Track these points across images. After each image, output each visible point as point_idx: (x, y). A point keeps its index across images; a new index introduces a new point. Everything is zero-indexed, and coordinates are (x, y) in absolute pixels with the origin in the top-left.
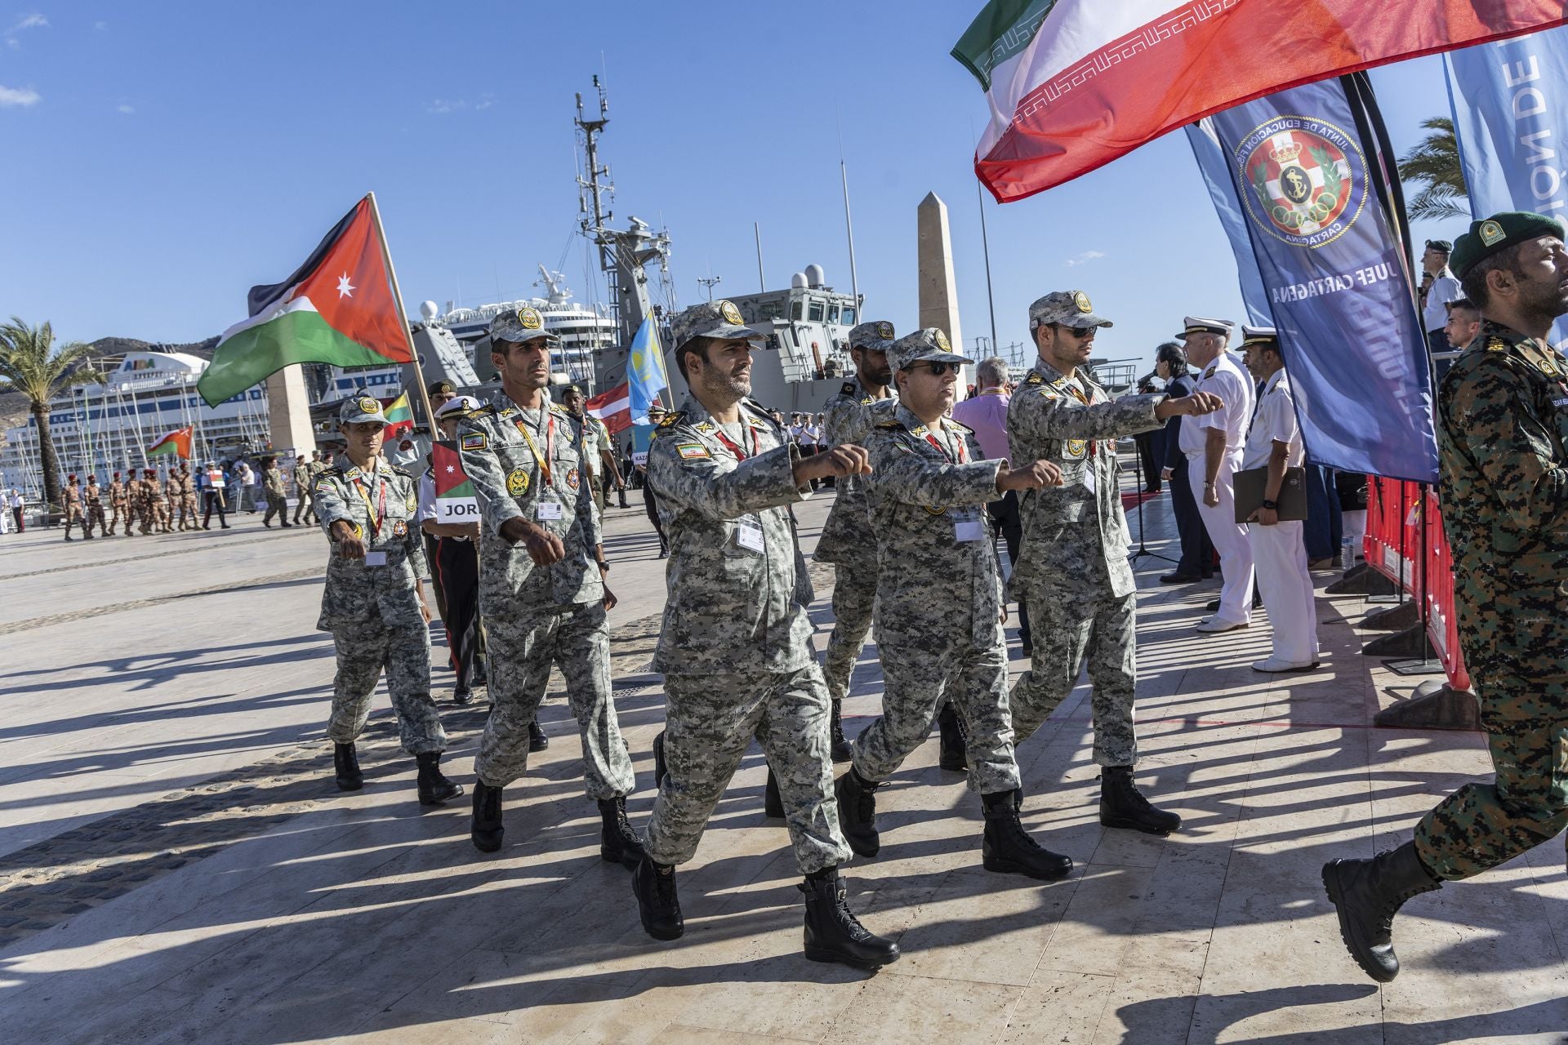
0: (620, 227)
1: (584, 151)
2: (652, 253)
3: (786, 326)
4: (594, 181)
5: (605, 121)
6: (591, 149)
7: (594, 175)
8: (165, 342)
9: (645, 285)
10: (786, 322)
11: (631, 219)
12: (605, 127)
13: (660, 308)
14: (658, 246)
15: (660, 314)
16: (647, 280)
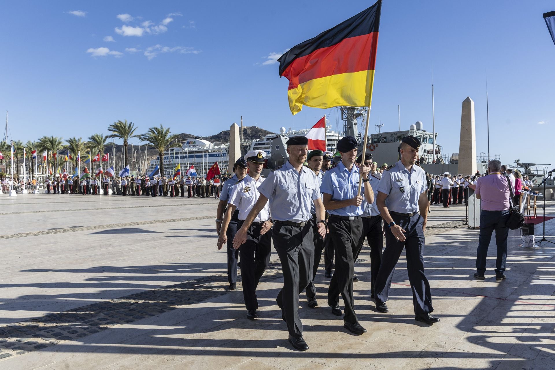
0: (349, 105)
2: (360, 115)
8: (199, 136)
9: (356, 126)
13: (361, 134)
14: (362, 112)
15: (361, 136)
16: (357, 124)
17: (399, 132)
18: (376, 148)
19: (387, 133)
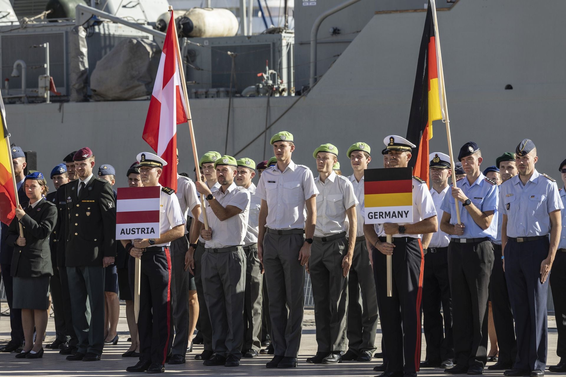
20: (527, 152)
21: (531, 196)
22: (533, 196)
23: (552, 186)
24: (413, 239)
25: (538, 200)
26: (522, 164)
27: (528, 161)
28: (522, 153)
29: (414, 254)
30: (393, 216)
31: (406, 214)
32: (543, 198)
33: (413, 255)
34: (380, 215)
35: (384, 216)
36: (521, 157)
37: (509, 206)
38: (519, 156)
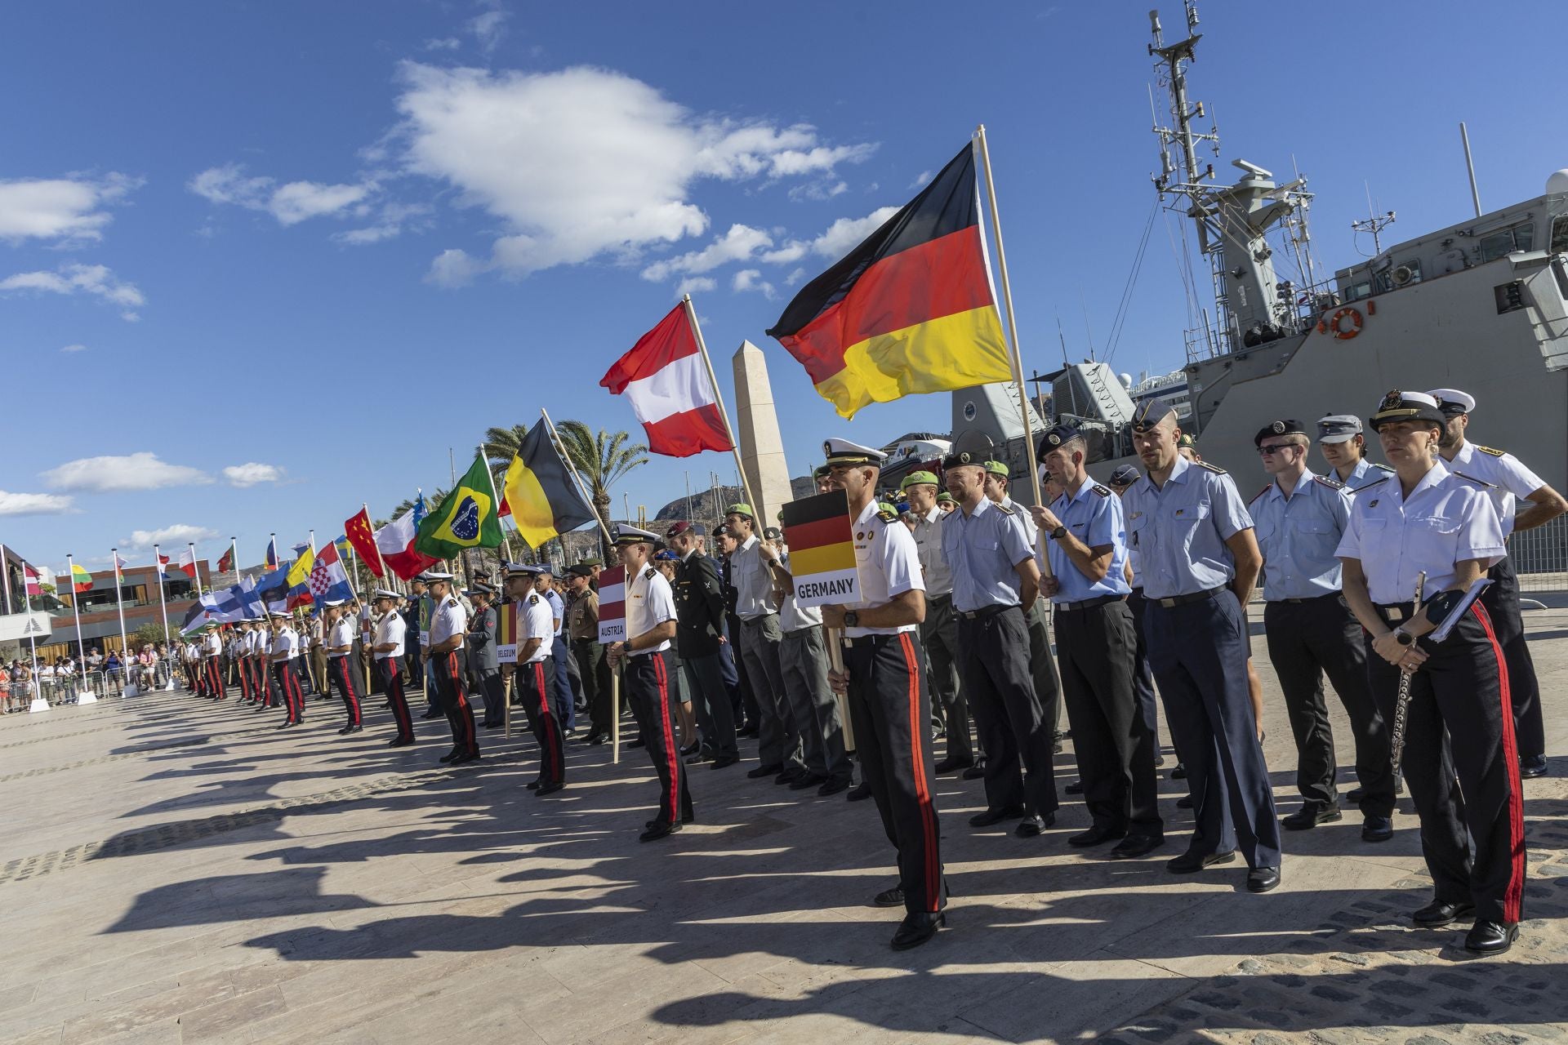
0: (1222, 182)
1: (1168, 92)
2: (1278, 210)
3: (1542, 263)
4: (1183, 128)
5: (1195, 39)
6: (1176, 86)
7: (1182, 120)
9: (1268, 262)
10: (1542, 255)
11: (1237, 164)
12: (1196, 49)
13: (1287, 284)
14: (1286, 197)
15: (1289, 294)
16: (1270, 253)
17: (1480, 221)
18: (1370, 321)
19: (1419, 243)
20: (1154, 422)
21: (1175, 512)
22: (1180, 512)
23: (1218, 483)
24: (888, 637)
25: (1192, 518)
26: (1147, 447)
27: (1159, 441)
28: (1143, 424)
29: (891, 666)
30: (831, 591)
31: (850, 585)
32: (1203, 512)
33: (889, 668)
34: (814, 591)
35: (819, 591)
36: (1142, 434)
37: (1137, 537)
38: (1138, 433)
